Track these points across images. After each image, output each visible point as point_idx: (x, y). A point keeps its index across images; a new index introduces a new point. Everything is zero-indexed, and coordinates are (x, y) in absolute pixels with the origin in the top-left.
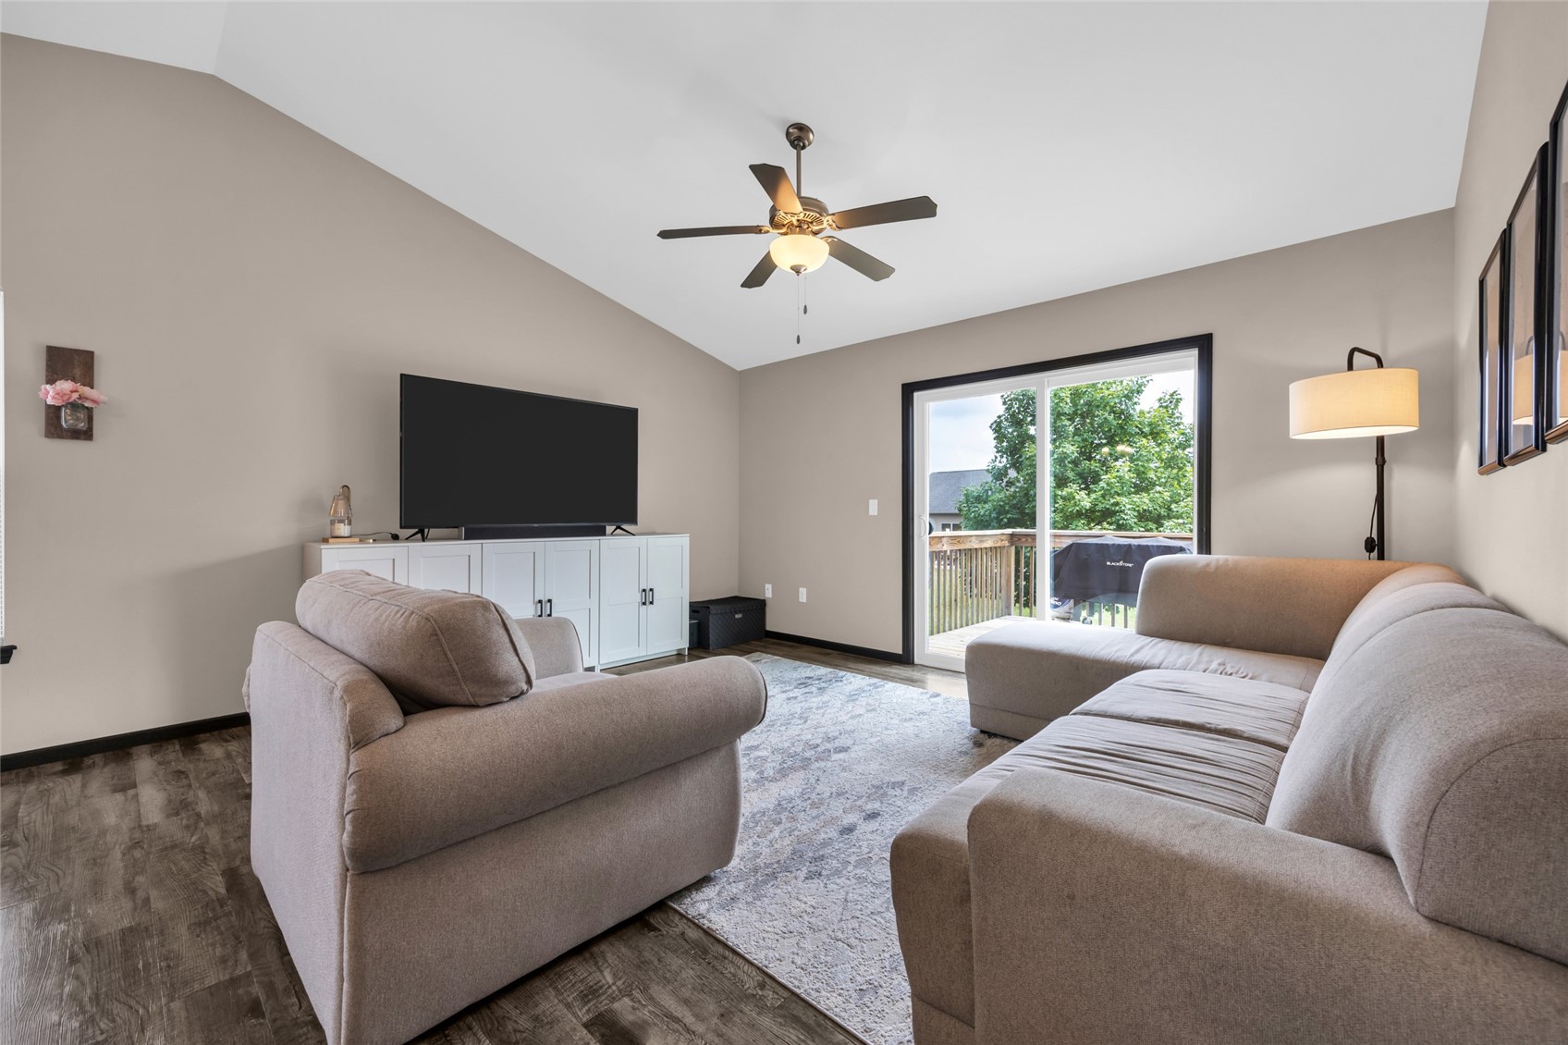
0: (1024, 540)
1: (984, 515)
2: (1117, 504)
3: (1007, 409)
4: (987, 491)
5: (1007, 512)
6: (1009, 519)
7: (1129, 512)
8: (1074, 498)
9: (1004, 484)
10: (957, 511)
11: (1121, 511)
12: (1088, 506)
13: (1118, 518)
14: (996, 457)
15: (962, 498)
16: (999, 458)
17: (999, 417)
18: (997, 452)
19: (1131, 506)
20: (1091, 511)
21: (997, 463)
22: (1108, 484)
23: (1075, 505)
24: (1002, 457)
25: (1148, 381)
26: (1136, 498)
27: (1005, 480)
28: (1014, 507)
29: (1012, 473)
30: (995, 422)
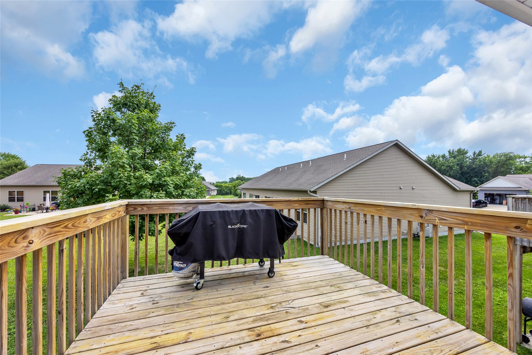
0: (140, 209)
1: (79, 186)
2: (165, 181)
3: (96, 124)
4: (81, 172)
5: (98, 185)
6: (99, 189)
7: (171, 185)
8: (143, 177)
9: (93, 169)
10: (57, 184)
11: (167, 185)
12: (151, 182)
13: (166, 188)
14: (87, 153)
15: (61, 175)
16: (90, 153)
17: (90, 128)
18: (88, 149)
19: (172, 182)
20: (152, 184)
21: (88, 156)
22: (160, 171)
23: (144, 180)
24: (92, 152)
25: (174, 126)
26: (173, 178)
27: (94, 166)
28: (102, 182)
29: (99, 162)
30: (88, 130)
